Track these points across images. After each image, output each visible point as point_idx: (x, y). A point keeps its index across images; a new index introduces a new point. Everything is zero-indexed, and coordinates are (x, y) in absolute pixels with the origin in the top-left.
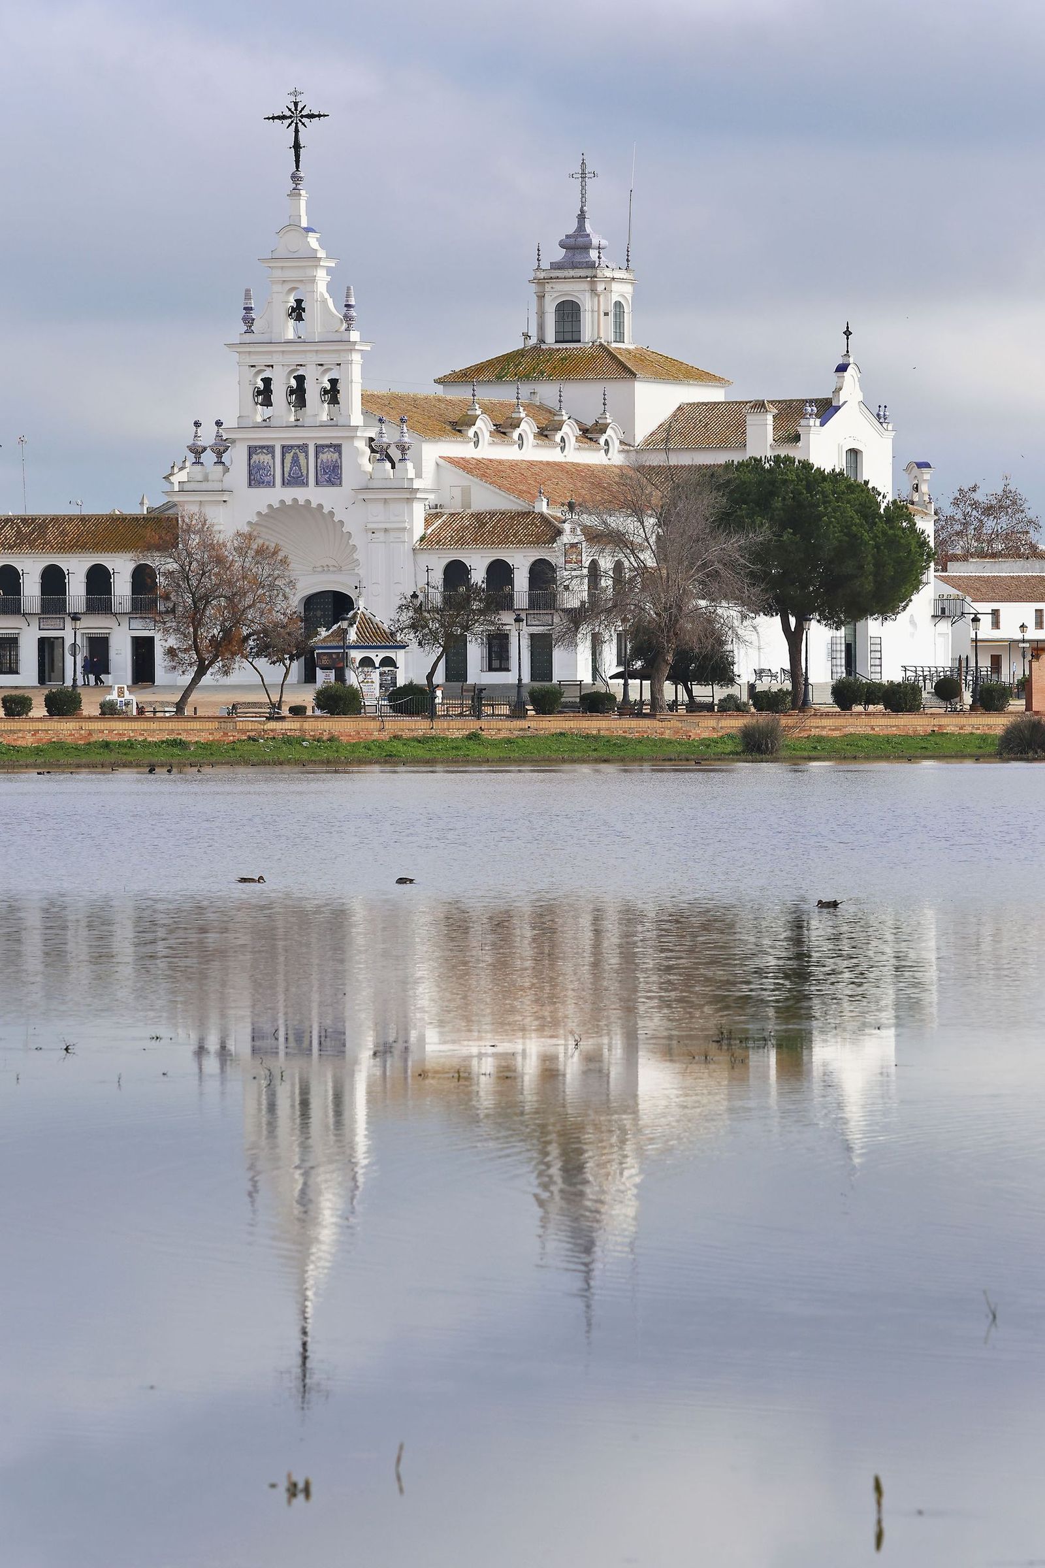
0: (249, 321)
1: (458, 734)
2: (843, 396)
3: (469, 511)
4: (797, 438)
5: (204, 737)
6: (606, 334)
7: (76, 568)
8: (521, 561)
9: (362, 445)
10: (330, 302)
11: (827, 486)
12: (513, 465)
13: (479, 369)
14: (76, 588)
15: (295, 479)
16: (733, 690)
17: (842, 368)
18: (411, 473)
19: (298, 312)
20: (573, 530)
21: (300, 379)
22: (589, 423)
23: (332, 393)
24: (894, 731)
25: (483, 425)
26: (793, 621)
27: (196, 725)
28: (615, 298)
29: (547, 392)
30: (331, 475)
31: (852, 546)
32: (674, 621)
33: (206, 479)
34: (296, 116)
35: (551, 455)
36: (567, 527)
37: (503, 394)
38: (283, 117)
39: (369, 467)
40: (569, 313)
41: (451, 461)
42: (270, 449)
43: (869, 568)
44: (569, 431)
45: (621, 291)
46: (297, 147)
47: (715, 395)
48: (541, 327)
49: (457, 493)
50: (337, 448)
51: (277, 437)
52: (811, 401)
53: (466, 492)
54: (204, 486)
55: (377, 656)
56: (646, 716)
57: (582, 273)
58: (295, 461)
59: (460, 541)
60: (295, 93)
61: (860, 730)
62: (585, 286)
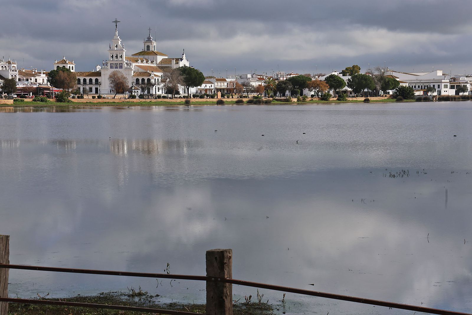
0: (110, 47)
1: (149, 101)
2: (183, 58)
3: (139, 72)
4: (178, 63)
5: (117, 101)
6: (153, 50)
7: (88, 79)
8: (146, 78)
9: (125, 63)
10: (121, 45)
11: (192, 70)
12: (144, 66)
13: (137, 54)
14: (88, 81)
15: (116, 68)
16: (180, 95)
17: (183, 54)
18: (132, 67)
19: (117, 46)
20: (153, 74)
21: (117, 55)
22: (152, 61)
23: (121, 57)
24: (201, 101)
25: (140, 61)
26: (188, 87)
27: (116, 100)
28: (154, 45)
29: (146, 57)
30: (121, 67)
31: (196, 78)
32: (175, 87)
33: (105, 67)
34: (116, 22)
35: (148, 65)
36: (152, 74)
37: (141, 57)
38: (114, 22)
39: (126, 66)
40: (148, 47)
41: (136, 65)
42: (113, 64)
43: (198, 80)
44: (150, 62)
45: (155, 44)
46: (116, 25)
47: (167, 57)
48: (145, 49)
49: (137, 70)
50: (122, 64)
51: (114, 62)
52: (180, 58)
53: (138, 69)
54: (104, 68)
55: (136, 91)
56: (172, 99)
57: (149, 42)
58: (116, 65)
59: (138, 76)
60: (116, 19)
61: (198, 101)
62: (150, 43)
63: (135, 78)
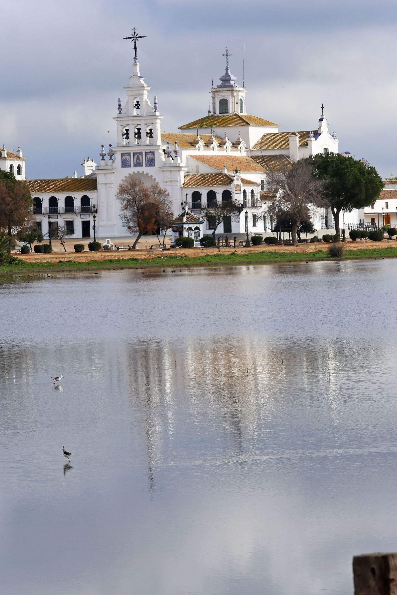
0: (120, 110)
1: (228, 253)
2: (322, 130)
3: (199, 174)
4: (307, 145)
5: (143, 257)
6: (238, 111)
7: (61, 198)
8: (219, 191)
9: (161, 152)
10: (149, 102)
11: (348, 162)
12: (212, 157)
13: (194, 123)
14: (62, 205)
15: (138, 164)
16: (315, 234)
17: (321, 120)
18: (179, 162)
19: (138, 106)
20: (238, 179)
21: (139, 129)
22: (234, 142)
23: (150, 134)
25: (201, 144)
26: (335, 210)
27: (140, 253)
28: (240, 97)
29: (219, 131)
30: (151, 162)
32: (299, 211)
33: (106, 165)
34: (135, 37)
35: (224, 153)
36: (235, 178)
37: (205, 132)
38: (130, 38)
39: (164, 159)
40: (224, 103)
41: (192, 156)
42: (129, 154)
44: (229, 144)
45: (242, 95)
46: (135, 48)
47: (275, 130)
48: (214, 108)
49: (194, 168)
50: (153, 153)
51: (131, 150)
52: (311, 132)
53: (197, 167)
54: (106, 168)
55: (193, 227)
57: (227, 89)
58: (138, 158)
59: (198, 185)
60: (135, 29)
62: (229, 93)
63: (190, 192)
